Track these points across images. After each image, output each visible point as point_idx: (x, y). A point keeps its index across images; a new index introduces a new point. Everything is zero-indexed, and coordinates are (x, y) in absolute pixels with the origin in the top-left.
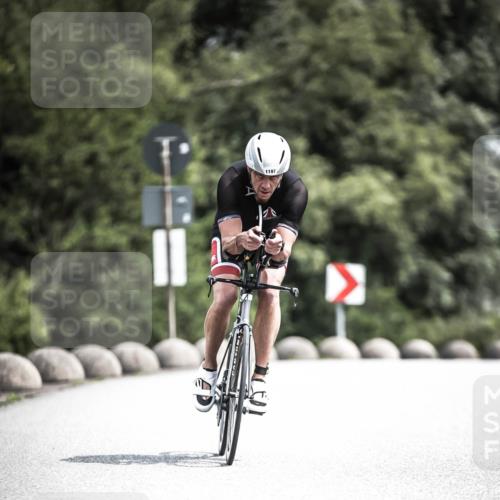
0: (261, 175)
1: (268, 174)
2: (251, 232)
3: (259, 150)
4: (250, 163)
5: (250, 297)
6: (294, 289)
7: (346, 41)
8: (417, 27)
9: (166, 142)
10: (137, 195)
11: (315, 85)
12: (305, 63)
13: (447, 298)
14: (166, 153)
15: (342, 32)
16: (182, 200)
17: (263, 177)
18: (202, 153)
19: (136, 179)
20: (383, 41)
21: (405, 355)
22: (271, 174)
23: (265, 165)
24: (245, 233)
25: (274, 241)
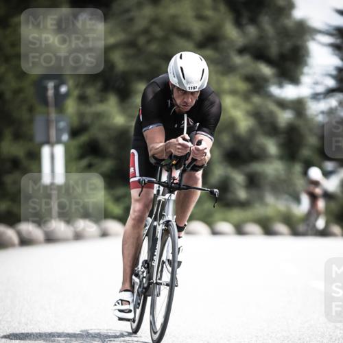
0: (183, 90)
1: (190, 90)
2: (180, 140)
3: (182, 68)
4: (174, 80)
5: (174, 197)
6: (215, 190)
7: (174, 17)
8: (223, 8)
9: (51, 85)
10: (31, 121)
11: (154, 47)
12: (146, 31)
13: (242, 194)
14: (51, 93)
15: (173, 10)
16: (62, 124)
17: (185, 92)
18: (76, 93)
19: (31, 110)
20: (200, 17)
21: (215, 233)
22: (193, 90)
23: (188, 83)
24: (173, 140)
25: (200, 147)
